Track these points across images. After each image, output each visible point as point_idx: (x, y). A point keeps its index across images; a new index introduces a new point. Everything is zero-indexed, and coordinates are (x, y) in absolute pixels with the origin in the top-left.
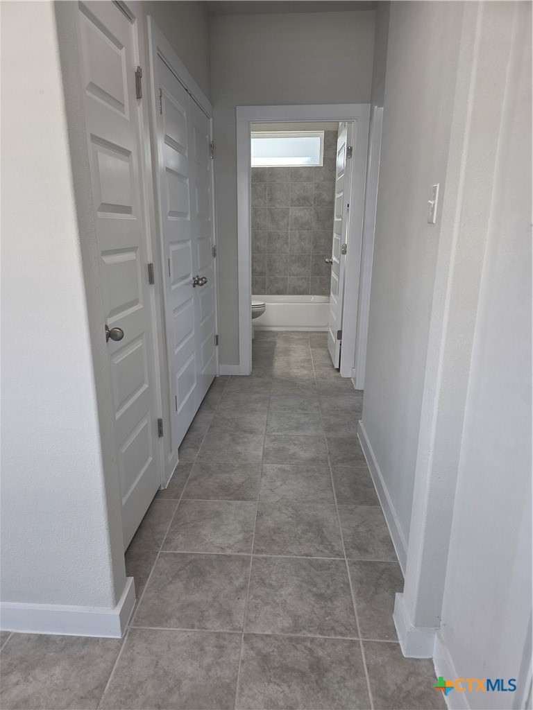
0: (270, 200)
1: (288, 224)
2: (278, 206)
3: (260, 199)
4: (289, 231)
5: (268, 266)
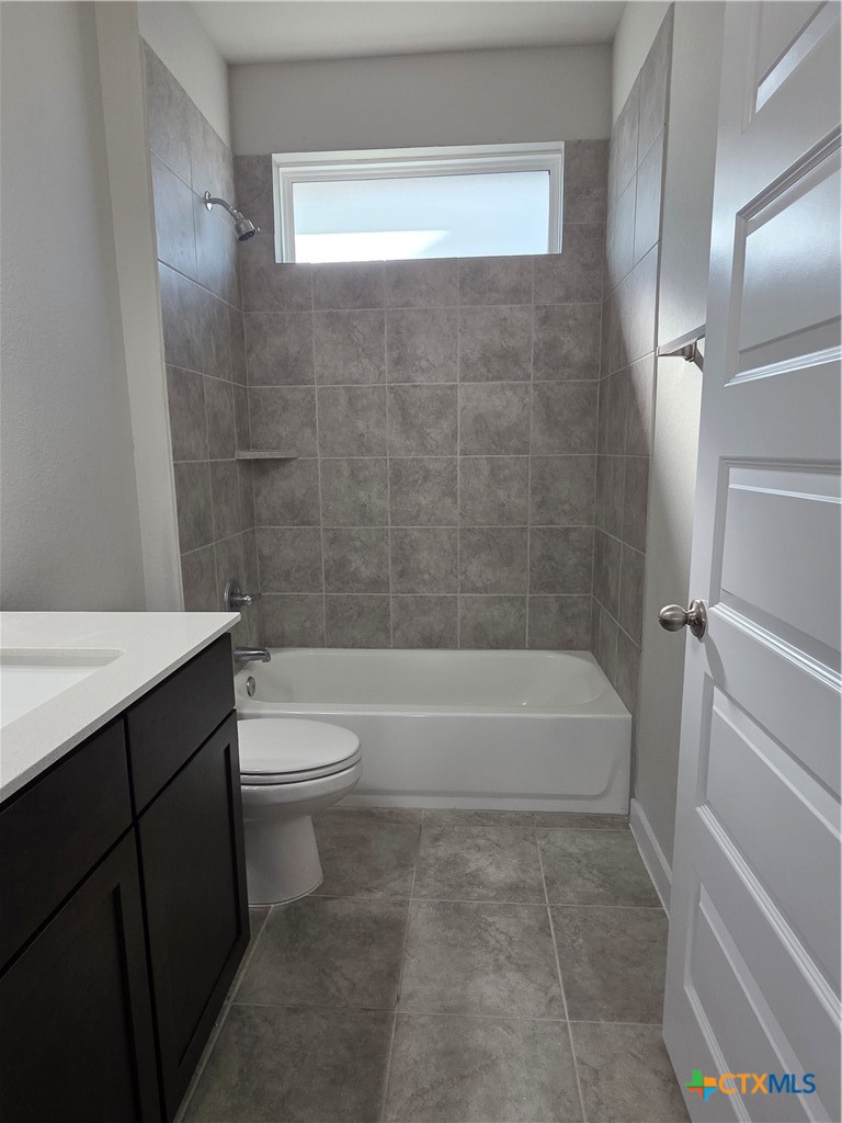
0: (398, 362)
1: (454, 435)
2: (420, 379)
3: (365, 361)
4: (459, 457)
5: (395, 561)
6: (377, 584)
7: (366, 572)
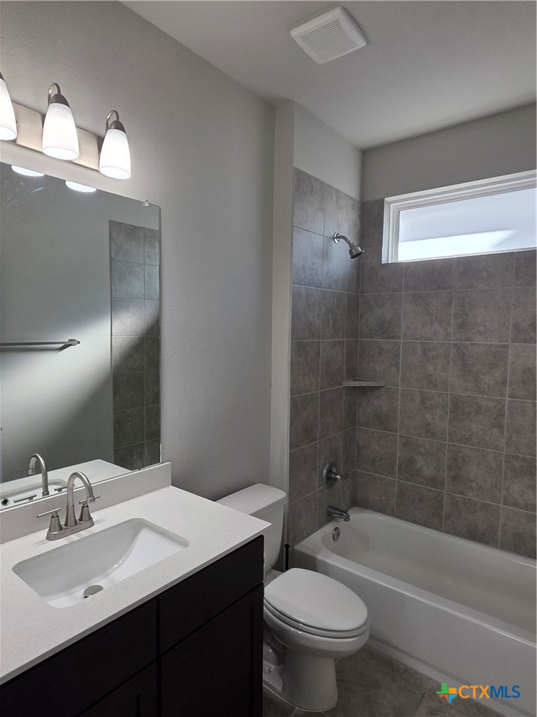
0: (461, 326)
1: (504, 382)
2: (478, 339)
3: (436, 325)
4: (507, 399)
5: (450, 468)
6: (434, 481)
7: (428, 471)
